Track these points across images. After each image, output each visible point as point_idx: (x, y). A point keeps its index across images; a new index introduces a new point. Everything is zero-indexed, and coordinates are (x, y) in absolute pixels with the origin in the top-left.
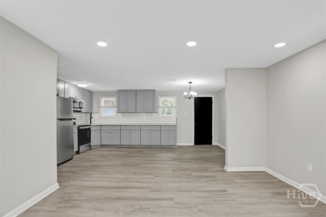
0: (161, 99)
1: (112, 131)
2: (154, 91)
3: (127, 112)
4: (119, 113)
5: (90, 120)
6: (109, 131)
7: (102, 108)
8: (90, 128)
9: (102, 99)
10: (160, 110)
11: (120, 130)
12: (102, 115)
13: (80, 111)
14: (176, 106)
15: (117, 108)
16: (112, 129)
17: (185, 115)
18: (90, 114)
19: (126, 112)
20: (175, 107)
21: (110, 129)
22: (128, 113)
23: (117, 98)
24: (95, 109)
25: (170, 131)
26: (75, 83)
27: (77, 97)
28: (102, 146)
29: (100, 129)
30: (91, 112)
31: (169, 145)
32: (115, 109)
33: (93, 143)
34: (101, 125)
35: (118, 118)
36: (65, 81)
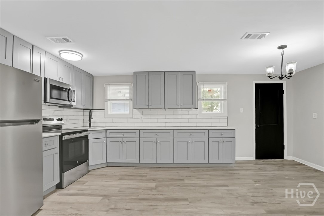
0: (202, 86)
1: (125, 140)
2: (192, 73)
3: (150, 107)
4: (136, 110)
5: (90, 121)
6: (121, 140)
7: (109, 102)
8: (87, 137)
9: (108, 87)
10: (202, 104)
11: (139, 138)
12: (109, 113)
13: (70, 106)
14: (227, 98)
15: (132, 102)
16: (125, 136)
17: (241, 112)
18: (89, 111)
19: (147, 107)
20: (225, 100)
21: (122, 136)
22: (150, 109)
23: (132, 85)
24: (97, 104)
25: (224, 140)
26: (56, 51)
27: (62, 79)
28: (108, 165)
29: (105, 137)
30: (91, 108)
31: (223, 163)
32: (130, 104)
33: (92, 160)
34: (106, 130)
35: (134, 118)
36: (33, 44)
